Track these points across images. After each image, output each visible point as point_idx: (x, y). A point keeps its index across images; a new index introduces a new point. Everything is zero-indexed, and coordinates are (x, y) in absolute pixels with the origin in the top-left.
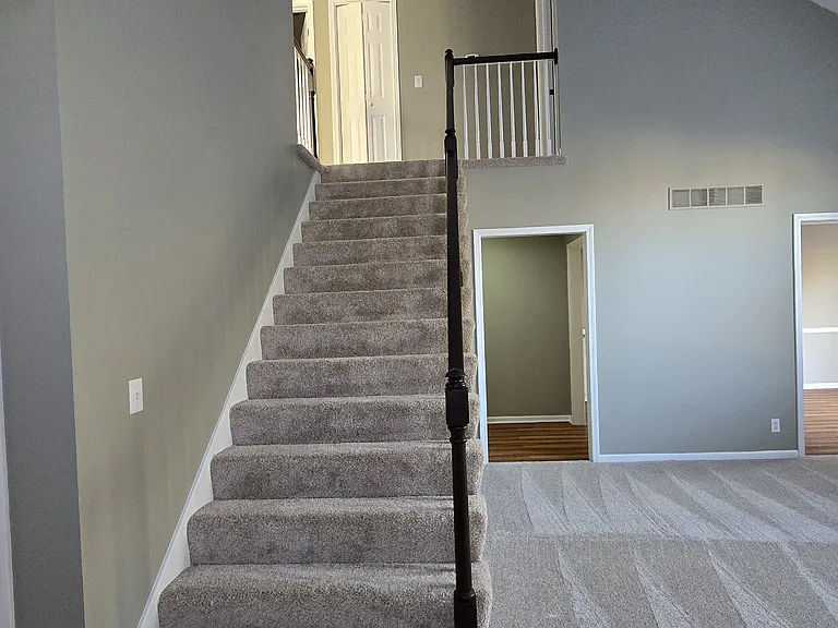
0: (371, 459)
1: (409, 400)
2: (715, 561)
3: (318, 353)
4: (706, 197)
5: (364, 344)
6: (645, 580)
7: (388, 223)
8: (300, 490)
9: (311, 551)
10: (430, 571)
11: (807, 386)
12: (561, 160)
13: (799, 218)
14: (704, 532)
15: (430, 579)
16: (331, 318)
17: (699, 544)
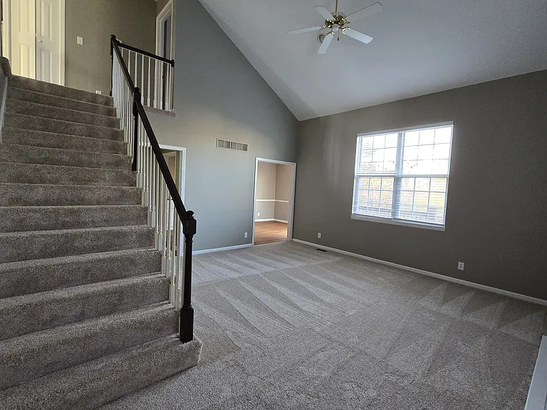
0: (112, 260)
1: (125, 228)
2: (242, 283)
3: (46, 203)
4: (229, 145)
5: (83, 199)
6: (223, 295)
7: (79, 127)
8: (64, 283)
9: (83, 313)
10: (157, 306)
11: (256, 221)
12: (174, 115)
13: (258, 159)
14: (235, 275)
15: (159, 309)
16: (50, 182)
17: (235, 279)
